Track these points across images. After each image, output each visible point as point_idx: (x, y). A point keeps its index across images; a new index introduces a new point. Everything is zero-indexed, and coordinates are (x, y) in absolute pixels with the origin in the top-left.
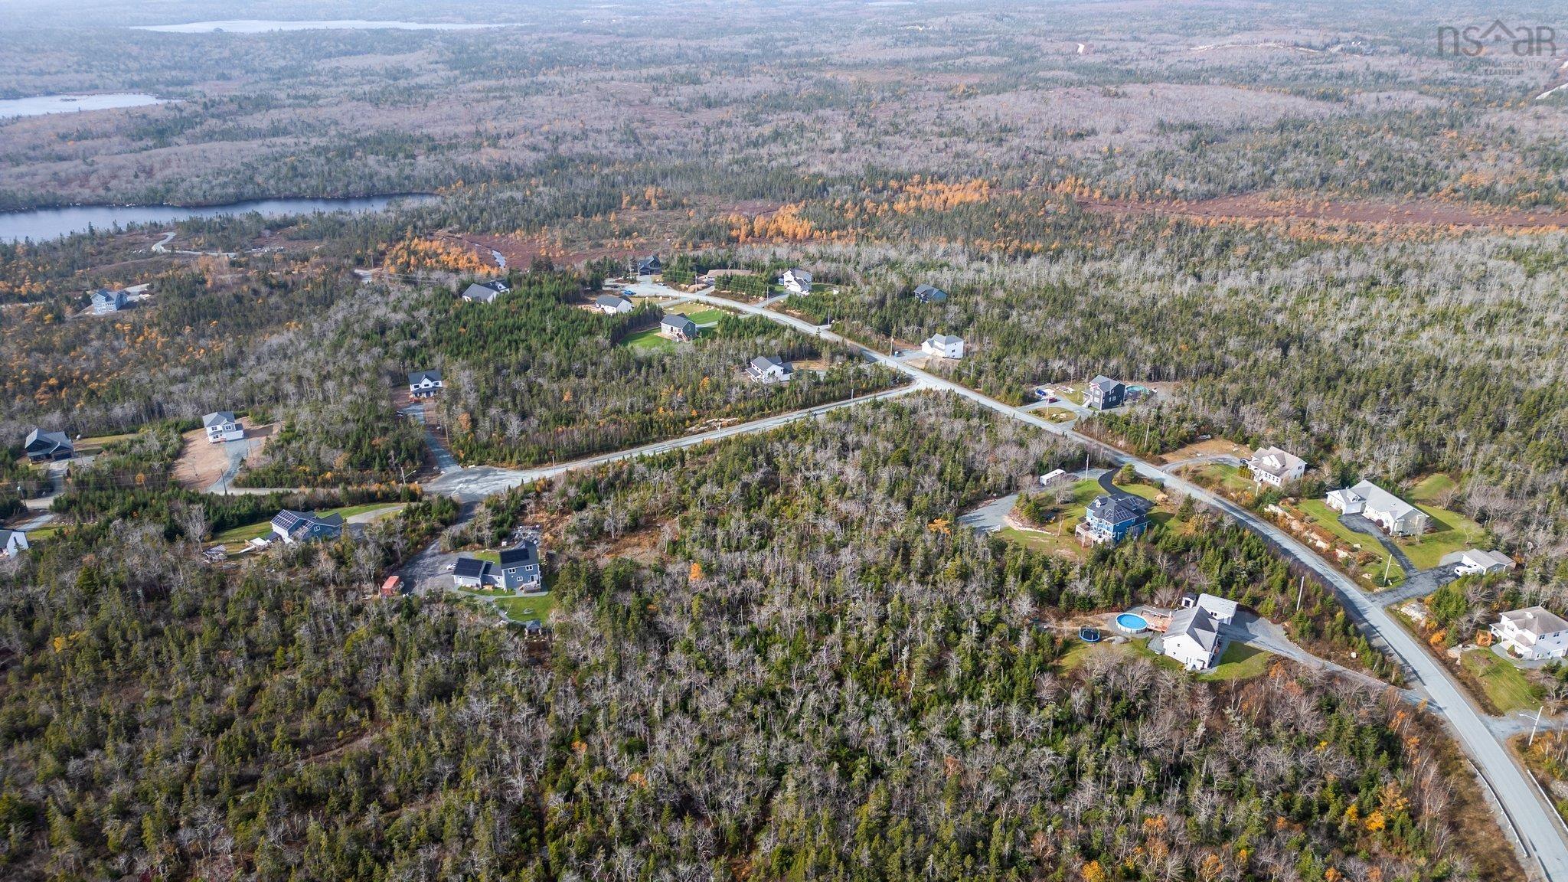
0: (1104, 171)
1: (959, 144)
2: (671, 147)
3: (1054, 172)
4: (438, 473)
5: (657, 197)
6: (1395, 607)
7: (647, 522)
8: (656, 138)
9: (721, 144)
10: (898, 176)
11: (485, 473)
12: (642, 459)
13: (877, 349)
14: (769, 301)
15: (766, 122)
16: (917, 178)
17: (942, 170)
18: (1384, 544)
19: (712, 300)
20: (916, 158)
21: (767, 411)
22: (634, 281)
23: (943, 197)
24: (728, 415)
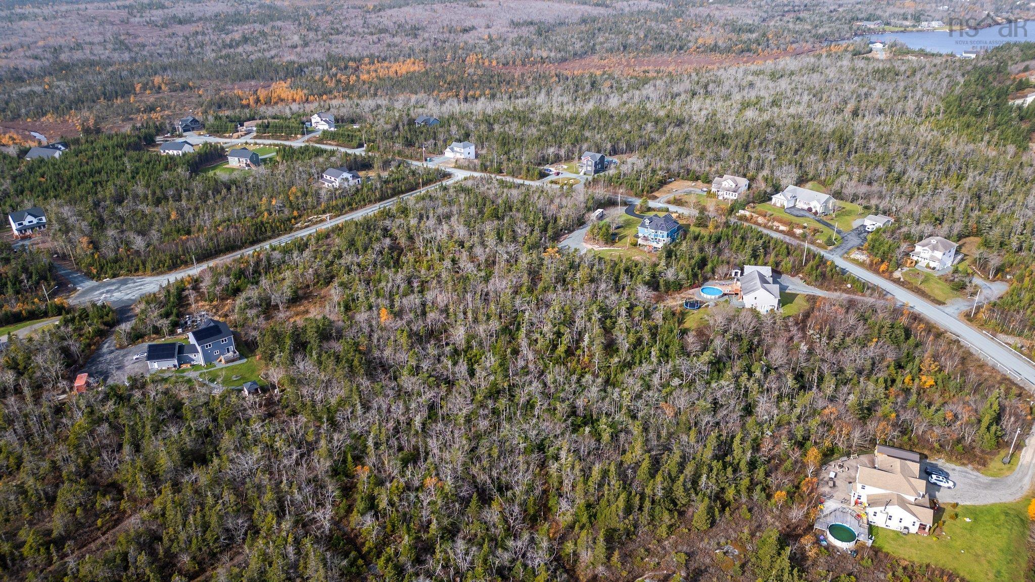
0: (492, 49)
1: (388, 39)
2: (159, 51)
3: (460, 52)
4: (75, 289)
5: (166, 84)
6: (846, 255)
7: (305, 294)
8: (144, 46)
9: (202, 47)
10: (354, 60)
11: (124, 283)
12: (274, 249)
13: (411, 158)
14: (306, 137)
15: (233, 31)
16: (367, 60)
17: (382, 55)
18: (819, 221)
19: (258, 141)
20: (360, 48)
21: (354, 205)
22: (180, 136)
23: (393, 70)
24: (324, 212)
